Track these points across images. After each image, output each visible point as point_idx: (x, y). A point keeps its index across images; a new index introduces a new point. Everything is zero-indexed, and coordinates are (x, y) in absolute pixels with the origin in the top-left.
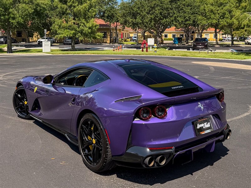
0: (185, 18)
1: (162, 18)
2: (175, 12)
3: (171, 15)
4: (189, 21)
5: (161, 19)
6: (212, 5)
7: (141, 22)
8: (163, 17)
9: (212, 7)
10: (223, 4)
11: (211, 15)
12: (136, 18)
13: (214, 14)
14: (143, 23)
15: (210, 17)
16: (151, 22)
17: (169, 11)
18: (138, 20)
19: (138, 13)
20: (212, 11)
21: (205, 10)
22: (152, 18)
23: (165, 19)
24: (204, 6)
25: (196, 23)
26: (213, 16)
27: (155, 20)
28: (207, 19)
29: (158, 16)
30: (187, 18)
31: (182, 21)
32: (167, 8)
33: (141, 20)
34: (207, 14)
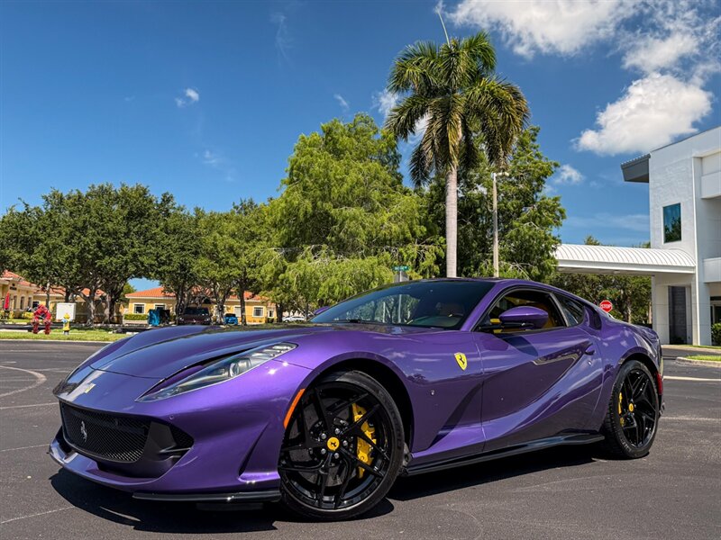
0: (158, 257)
1: (100, 254)
2: (136, 242)
3: (126, 248)
4: (169, 265)
5: (98, 258)
6: (233, 236)
7: (44, 261)
8: (104, 253)
9: (232, 241)
10: (257, 236)
11: (228, 258)
12: (31, 253)
13: (234, 255)
14: (49, 264)
15: (227, 263)
16: (71, 263)
17: (119, 239)
18: (38, 257)
19: (39, 240)
20: (231, 249)
21: (215, 246)
22: (73, 254)
23: (107, 257)
24: (215, 237)
25: (188, 272)
26: (232, 260)
27: (81, 259)
28: (220, 267)
29: (90, 250)
30: (162, 258)
31: (151, 265)
32: (116, 233)
33: (45, 257)
34: (221, 256)
